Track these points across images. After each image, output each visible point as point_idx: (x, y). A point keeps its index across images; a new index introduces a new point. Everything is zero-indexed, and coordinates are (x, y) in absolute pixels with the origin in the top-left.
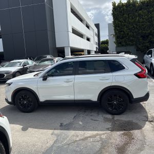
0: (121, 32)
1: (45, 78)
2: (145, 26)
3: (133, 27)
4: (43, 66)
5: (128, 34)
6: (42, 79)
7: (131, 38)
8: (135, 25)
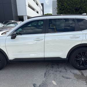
0: (62, 6)
1: (13, 37)
2: (77, 2)
3: (70, 3)
4: (9, 27)
5: (67, 7)
6: (10, 37)
7: (69, 10)
8: (71, 2)
